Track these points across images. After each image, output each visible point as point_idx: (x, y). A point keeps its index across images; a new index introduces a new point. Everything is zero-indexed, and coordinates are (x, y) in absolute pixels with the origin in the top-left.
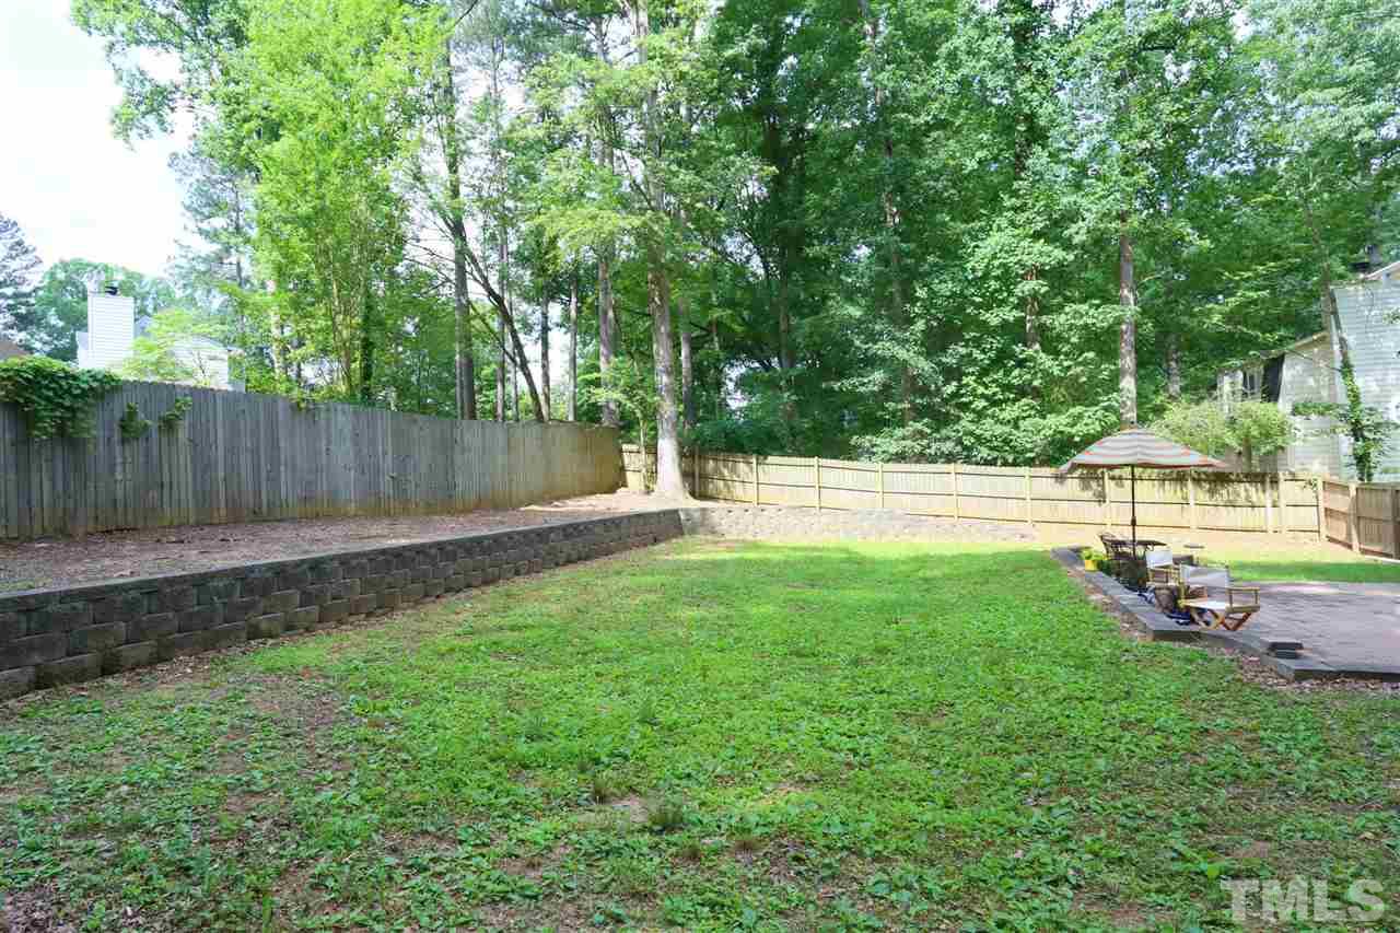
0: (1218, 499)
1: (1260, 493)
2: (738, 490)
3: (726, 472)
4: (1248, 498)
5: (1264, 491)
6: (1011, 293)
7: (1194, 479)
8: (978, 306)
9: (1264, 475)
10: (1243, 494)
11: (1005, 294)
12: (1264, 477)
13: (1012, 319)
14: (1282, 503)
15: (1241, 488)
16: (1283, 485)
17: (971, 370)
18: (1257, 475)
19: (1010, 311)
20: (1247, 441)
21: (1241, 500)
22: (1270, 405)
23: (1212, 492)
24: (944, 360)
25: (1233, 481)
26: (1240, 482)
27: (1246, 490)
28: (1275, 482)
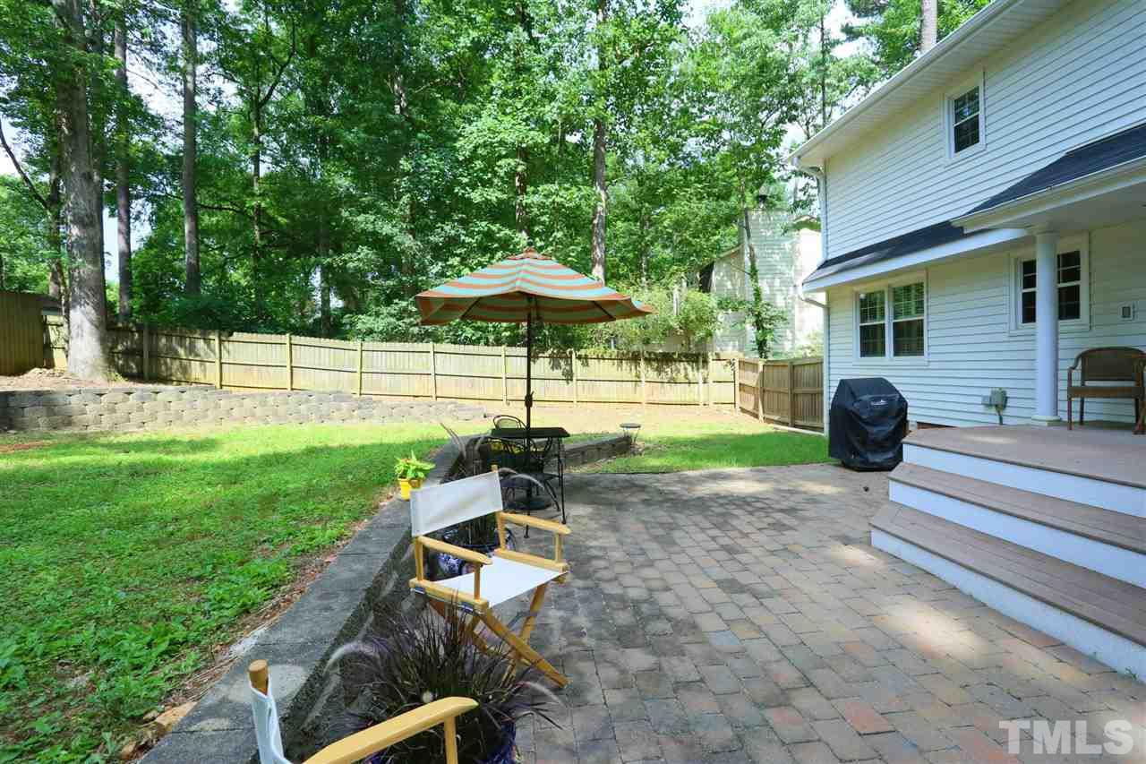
0: (664, 377)
1: (695, 372)
2: (196, 370)
3: (181, 352)
4: (686, 376)
5: (698, 369)
6: (495, 174)
7: (646, 359)
8: (464, 186)
9: (697, 355)
10: (682, 372)
11: (490, 175)
12: (698, 358)
13: (494, 199)
14: (710, 380)
15: (681, 366)
16: (712, 364)
17: (458, 252)
18: (692, 355)
19: (494, 192)
20: (686, 324)
21: (681, 377)
22: (705, 295)
23: (659, 370)
24: (432, 238)
25: (675, 361)
26: (681, 361)
27: (685, 369)
28: (705, 362)
